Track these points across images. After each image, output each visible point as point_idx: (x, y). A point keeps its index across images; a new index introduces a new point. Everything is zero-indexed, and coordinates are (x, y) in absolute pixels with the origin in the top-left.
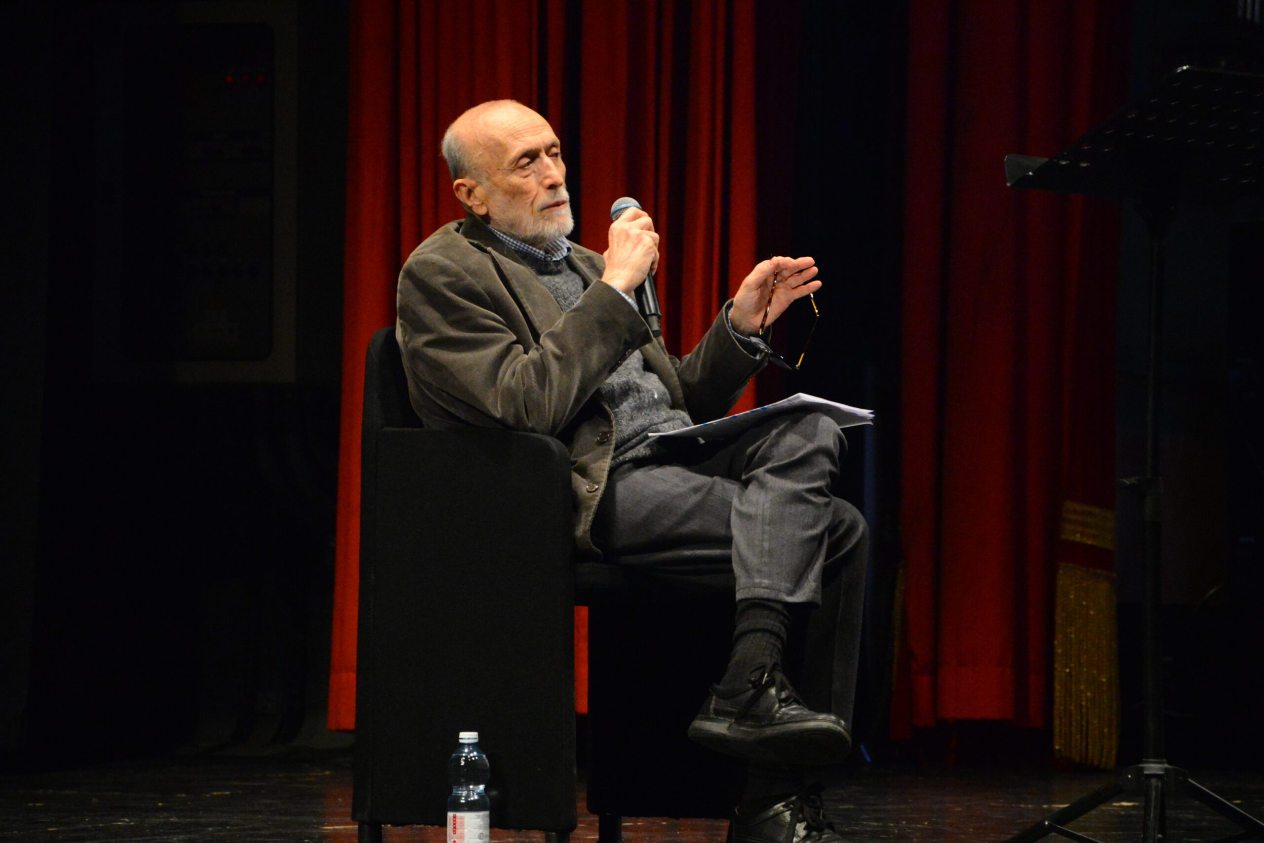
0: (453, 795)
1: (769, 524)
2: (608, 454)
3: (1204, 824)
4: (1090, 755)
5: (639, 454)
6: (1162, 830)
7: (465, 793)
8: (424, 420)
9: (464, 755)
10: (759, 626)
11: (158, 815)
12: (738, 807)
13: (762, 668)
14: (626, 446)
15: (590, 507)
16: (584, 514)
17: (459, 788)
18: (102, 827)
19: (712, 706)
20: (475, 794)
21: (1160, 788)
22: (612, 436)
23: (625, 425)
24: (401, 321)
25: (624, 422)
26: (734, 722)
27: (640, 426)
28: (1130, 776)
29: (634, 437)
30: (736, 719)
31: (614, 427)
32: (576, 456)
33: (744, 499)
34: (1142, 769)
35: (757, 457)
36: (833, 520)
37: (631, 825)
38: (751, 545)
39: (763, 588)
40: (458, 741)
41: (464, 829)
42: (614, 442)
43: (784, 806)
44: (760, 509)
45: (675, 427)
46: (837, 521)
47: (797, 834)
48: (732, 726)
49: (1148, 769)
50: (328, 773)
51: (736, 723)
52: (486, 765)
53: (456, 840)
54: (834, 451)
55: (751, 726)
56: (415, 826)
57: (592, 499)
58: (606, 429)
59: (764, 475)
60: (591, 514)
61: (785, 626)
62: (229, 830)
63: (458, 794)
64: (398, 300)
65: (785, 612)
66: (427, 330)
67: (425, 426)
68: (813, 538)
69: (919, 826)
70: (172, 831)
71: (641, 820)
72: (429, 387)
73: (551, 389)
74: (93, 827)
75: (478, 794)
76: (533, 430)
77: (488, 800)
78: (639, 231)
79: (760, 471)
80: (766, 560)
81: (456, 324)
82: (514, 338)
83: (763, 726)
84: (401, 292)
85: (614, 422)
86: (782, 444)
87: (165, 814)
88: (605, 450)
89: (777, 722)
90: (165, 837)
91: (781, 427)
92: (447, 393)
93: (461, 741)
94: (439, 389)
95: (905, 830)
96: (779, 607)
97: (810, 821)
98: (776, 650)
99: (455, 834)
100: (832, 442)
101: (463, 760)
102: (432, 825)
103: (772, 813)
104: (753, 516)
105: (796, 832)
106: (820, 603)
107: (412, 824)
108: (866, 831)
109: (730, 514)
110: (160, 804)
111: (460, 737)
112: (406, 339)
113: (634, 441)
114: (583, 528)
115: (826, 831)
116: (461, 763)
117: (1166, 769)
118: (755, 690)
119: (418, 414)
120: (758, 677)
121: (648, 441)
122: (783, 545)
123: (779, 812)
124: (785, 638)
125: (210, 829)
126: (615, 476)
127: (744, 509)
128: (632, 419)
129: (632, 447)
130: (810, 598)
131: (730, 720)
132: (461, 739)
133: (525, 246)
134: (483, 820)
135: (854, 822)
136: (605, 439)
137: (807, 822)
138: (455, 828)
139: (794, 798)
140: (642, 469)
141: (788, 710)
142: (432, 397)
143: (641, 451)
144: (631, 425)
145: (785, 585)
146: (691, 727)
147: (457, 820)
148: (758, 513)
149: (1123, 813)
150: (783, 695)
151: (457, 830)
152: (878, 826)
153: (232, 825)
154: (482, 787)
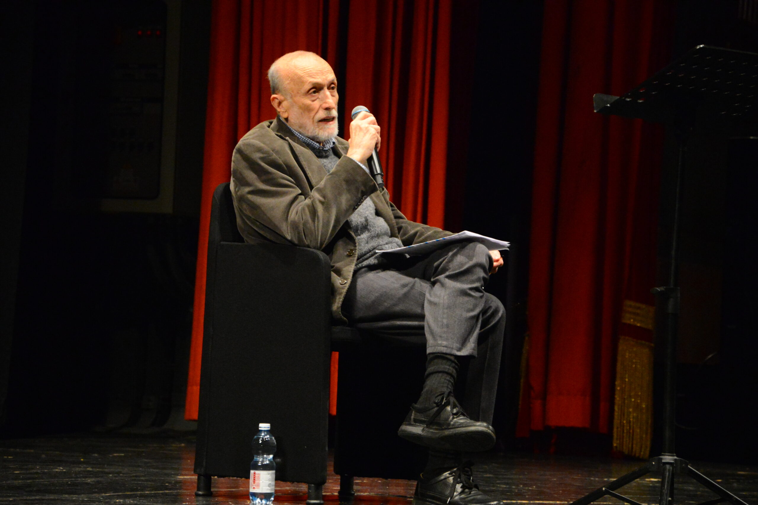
0: (254, 460)
1: (447, 309)
2: (353, 262)
3: (699, 493)
4: (634, 450)
5: (370, 263)
6: (671, 496)
7: (261, 460)
8: (245, 238)
9: (261, 437)
10: (440, 370)
11: (80, 466)
12: (422, 473)
13: (442, 394)
14: (363, 258)
15: (341, 294)
16: (338, 298)
17: (258, 456)
18: (47, 472)
19: (412, 417)
20: (267, 460)
21: (671, 470)
22: (355, 252)
23: (363, 246)
24: (234, 179)
25: (363, 245)
26: (426, 426)
27: (372, 246)
28: (654, 463)
29: (368, 253)
30: (427, 425)
31: (357, 246)
32: (334, 263)
33: (432, 292)
34: (661, 459)
35: (440, 267)
36: (485, 306)
37: (360, 482)
38: (436, 320)
39: (443, 347)
40: (258, 429)
41: (260, 481)
42: (357, 256)
43: (449, 474)
44: (441, 299)
45: (392, 247)
46: (487, 307)
47: (457, 490)
48: (425, 429)
49: (665, 459)
50: (183, 445)
51: (427, 427)
52: (275, 443)
53: (255, 487)
54: (486, 265)
55: (436, 429)
56: (231, 478)
57: (343, 288)
58: (352, 248)
59: (444, 279)
60: (342, 297)
61: (456, 369)
62: (121, 476)
63: (257, 460)
64: (232, 166)
65: (456, 361)
66: (248, 184)
67: (246, 242)
68: (472, 317)
69: (530, 488)
70: (88, 476)
71: (366, 479)
72: (249, 218)
73: (318, 222)
74: (41, 472)
75: (269, 460)
76: (308, 246)
77: (275, 464)
78: (367, 125)
79: (442, 277)
80: (445, 330)
81: (265, 182)
82: (300, 192)
83: (442, 429)
84: (234, 162)
85: (357, 244)
86: (455, 261)
87: (85, 466)
88: (351, 260)
89: (452, 427)
90: (84, 479)
91: (455, 251)
92: (259, 222)
93: (260, 429)
94: (254, 220)
95: (521, 490)
96: (452, 358)
97: (464, 482)
98: (450, 384)
99: (254, 483)
100: (485, 260)
101: (261, 440)
102: (241, 477)
103: (442, 478)
104: (437, 304)
105: (456, 489)
106: (476, 356)
107: (230, 476)
108: (499, 490)
109: (424, 301)
110: (82, 460)
111: (260, 426)
112: (237, 189)
113: (368, 255)
114: (337, 305)
115: (474, 489)
116: (259, 441)
117: (675, 460)
118: (438, 408)
119: (241, 234)
120: (439, 400)
121: (376, 255)
122: (455, 322)
123: (447, 477)
124: (456, 376)
125: (111, 475)
126: (357, 275)
127: (432, 299)
128: (367, 243)
129: (367, 259)
130: (471, 353)
131: (423, 425)
132: (260, 427)
133: (308, 139)
134: (271, 476)
135: (492, 485)
136: (351, 253)
137: (463, 484)
138: (254, 480)
139: (455, 469)
140: (373, 272)
141: (458, 419)
142: (250, 224)
143: (372, 261)
144: (367, 246)
145: (456, 345)
146: (400, 429)
147: (256, 475)
148: (441, 302)
149: (651, 485)
150: (455, 411)
151: (256, 481)
152: (506, 488)
153: (123, 474)
154: (271, 456)
